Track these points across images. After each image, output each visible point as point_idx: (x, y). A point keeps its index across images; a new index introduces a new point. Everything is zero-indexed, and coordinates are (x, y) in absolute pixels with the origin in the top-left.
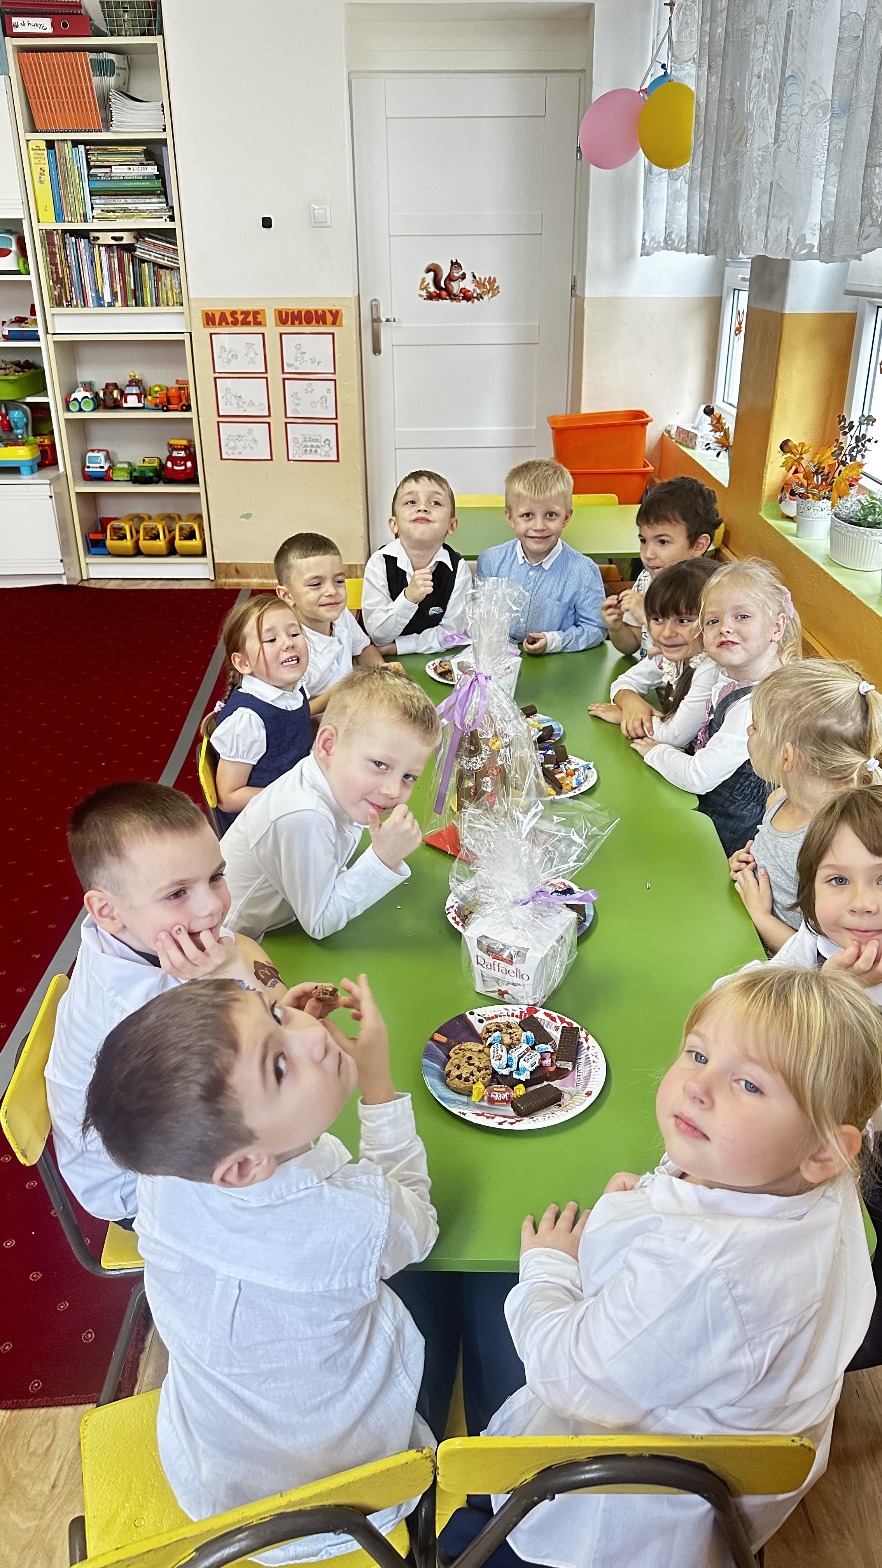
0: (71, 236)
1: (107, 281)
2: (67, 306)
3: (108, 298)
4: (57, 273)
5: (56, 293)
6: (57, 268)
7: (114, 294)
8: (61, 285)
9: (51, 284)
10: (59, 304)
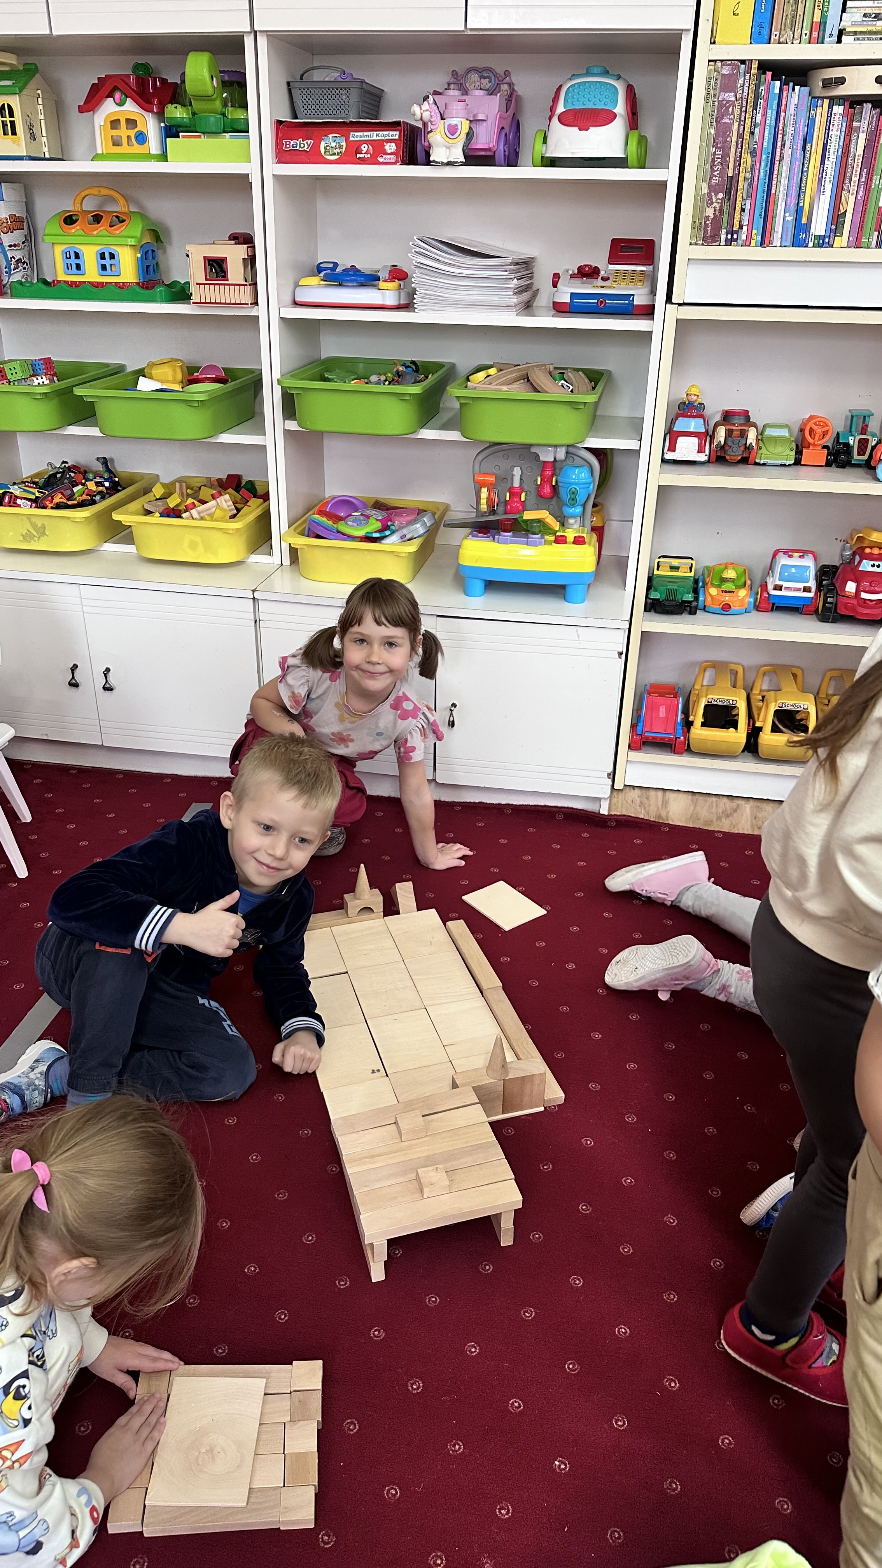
0: (774, 79)
1: (828, 188)
2: (729, 243)
3: (819, 227)
4: (724, 163)
5: (710, 212)
6: (725, 155)
7: (836, 219)
8: (728, 193)
9: (705, 191)
10: (711, 239)
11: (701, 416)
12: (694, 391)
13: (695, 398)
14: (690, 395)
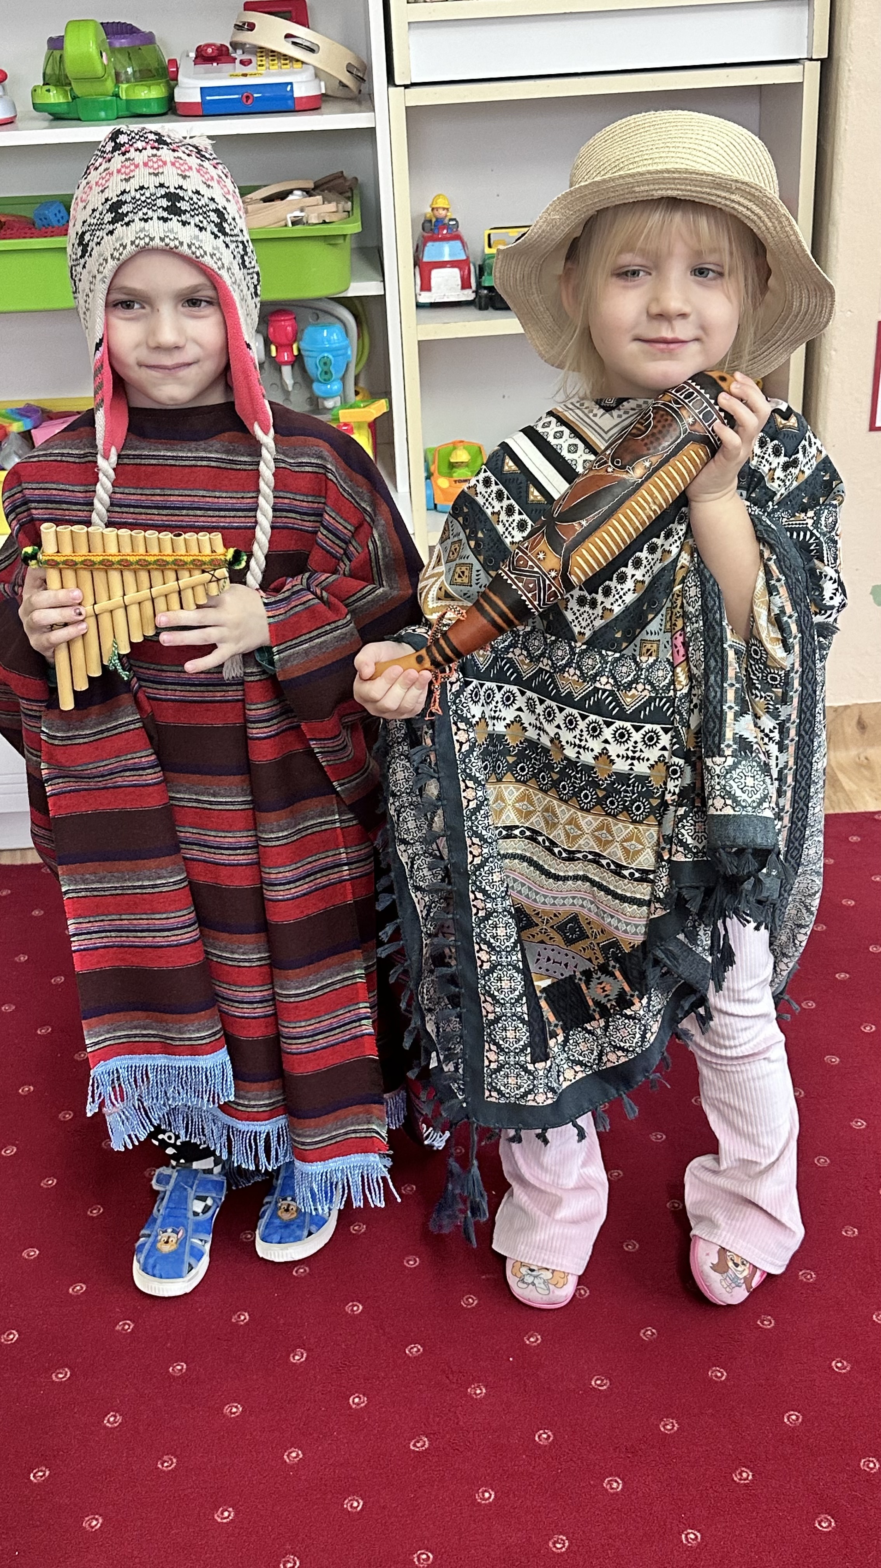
11: (458, 237)
12: (441, 203)
13: (442, 213)
14: (437, 209)
